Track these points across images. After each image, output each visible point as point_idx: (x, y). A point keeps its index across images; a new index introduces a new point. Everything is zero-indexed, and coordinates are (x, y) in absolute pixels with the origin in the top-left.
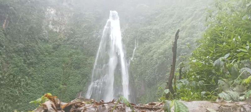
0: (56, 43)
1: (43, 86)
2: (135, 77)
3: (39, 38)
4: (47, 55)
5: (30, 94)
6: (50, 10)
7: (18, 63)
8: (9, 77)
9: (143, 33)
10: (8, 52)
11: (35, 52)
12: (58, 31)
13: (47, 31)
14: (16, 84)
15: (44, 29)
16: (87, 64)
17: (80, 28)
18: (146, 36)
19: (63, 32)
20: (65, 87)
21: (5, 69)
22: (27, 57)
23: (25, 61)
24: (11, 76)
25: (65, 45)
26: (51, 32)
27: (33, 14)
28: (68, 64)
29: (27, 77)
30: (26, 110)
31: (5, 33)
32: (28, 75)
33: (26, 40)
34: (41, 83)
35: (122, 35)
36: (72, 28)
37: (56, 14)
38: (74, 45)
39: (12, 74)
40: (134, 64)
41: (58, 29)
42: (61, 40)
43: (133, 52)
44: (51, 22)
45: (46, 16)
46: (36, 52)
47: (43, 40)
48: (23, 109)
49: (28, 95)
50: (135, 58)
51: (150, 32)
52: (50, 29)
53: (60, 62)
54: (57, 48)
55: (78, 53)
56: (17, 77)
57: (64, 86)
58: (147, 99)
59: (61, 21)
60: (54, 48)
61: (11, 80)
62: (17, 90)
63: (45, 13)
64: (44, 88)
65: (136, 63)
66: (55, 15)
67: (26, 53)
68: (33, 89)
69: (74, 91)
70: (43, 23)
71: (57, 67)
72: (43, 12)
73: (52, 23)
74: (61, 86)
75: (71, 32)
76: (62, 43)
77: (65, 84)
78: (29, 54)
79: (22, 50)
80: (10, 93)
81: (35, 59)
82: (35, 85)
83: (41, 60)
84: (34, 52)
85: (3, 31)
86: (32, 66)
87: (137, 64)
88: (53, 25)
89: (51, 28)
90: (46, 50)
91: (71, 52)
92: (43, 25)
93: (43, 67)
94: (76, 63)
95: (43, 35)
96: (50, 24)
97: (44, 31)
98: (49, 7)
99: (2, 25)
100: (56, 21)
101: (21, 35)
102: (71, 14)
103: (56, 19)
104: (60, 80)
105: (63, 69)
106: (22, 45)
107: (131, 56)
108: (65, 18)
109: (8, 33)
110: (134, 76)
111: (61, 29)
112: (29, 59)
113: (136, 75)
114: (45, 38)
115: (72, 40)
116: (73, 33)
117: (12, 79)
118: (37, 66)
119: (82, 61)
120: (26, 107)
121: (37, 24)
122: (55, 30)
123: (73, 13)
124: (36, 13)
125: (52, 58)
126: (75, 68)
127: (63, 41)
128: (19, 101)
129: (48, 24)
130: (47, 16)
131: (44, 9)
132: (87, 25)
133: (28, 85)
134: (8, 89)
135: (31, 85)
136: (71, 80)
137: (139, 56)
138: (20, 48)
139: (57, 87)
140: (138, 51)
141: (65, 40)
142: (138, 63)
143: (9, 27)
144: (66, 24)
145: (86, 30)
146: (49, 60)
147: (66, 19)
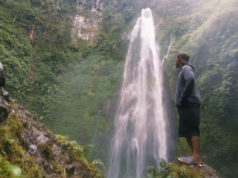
0: (86, 51)
1: (72, 93)
2: (169, 77)
3: (69, 48)
4: (76, 64)
5: (58, 102)
6: (79, 18)
7: (44, 70)
8: (35, 85)
9: (180, 24)
10: (37, 62)
11: (63, 61)
12: (87, 39)
13: (76, 39)
14: (42, 92)
15: (73, 38)
16: (116, 69)
17: (109, 33)
18: (184, 27)
19: (93, 40)
20: (94, 94)
21: (31, 77)
22: (56, 66)
23: (53, 70)
24: (37, 84)
25: (94, 52)
26: (80, 40)
27: (61, 24)
28: (97, 71)
29: (55, 86)
30: (53, 117)
31: (32, 43)
32: (57, 83)
33: (54, 50)
34: (70, 91)
35: (156, 32)
36: (101, 34)
37: (85, 21)
38: (103, 51)
39: (38, 82)
40: (168, 61)
41: (88, 37)
42: (91, 48)
43: (168, 48)
44: (79, 30)
45: (74, 25)
47: (73, 50)
48: (51, 116)
49: (56, 102)
50: (170, 55)
51: (189, 21)
52: (79, 38)
53: (89, 69)
54: (87, 56)
55: (107, 59)
56: (43, 85)
59: (91, 28)
60: (84, 56)
61: (37, 87)
62: (44, 97)
63: (74, 21)
64: (73, 95)
65: (171, 59)
66: (84, 23)
67: (55, 62)
68: (61, 97)
69: (102, 98)
70: (72, 32)
71: (86, 74)
72: (71, 21)
73: (81, 31)
74: (90, 93)
75: (100, 38)
76: (92, 51)
77: (94, 92)
78: (58, 62)
79: (50, 59)
80: (36, 100)
81: (63, 67)
82: (64, 93)
83: (70, 68)
85: (30, 41)
86: (61, 74)
88: (82, 33)
89: (80, 36)
90: (75, 59)
91: (99, 58)
92: (72, 34)
93: (72, 75)
94: (104, 69)
95: (72, 44)
96: (79, 32)
97: (74, 40)
98: (78, 16)
99: (29, 36)
100: (85, 29)
101: (49, 45)
102: (100, 20)
103: (84, 27)
104: (88, 87)
105: (92, 75)
106: (49, 54)
107: (166, 54)
108: (94, 25)
109: (36, 44)
110: (169, 75)
111: (91, 36)
112: (58, 68)
113: (171, 74)
114: (74, 47)
115: (101, 46)
116: (102, 38)
117: (38, 86)
118: (66, 74)
119: (111, 66)
120: (54, 114)
121: (65, 32)
122: (84, 38)
123: (102, 19)
124: (64, 23)
125: (82, 66)
126: (104, 75)
128: (46, 109)
129: (77, 33)
130: (75, 24)
131: (72, 18)
132: (116, 28)
134: (35, 96)
135: (60, 93)
136: (100, 87)
137: (174, 52)
138: (48, 57)
139: (86, 94)
140: (174, 47)
141: (95, 48)
142: (173, 60)
143: (37, 38)
144: (95, 31)
145: (115, 33)
146: (78, 68)
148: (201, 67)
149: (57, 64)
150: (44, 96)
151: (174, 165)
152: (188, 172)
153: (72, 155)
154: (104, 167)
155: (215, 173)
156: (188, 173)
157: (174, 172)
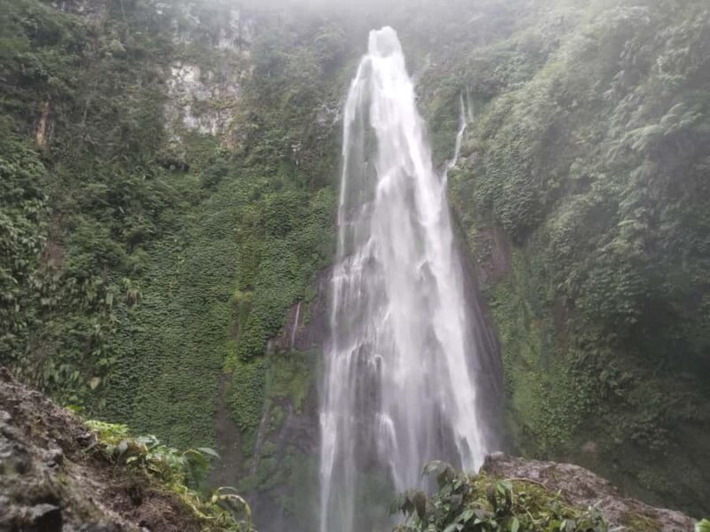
0: (213, 167)
1: (180, 300)
2: (466, 223)
3: (158, 162)
4: (186, 208)
5: (140, 329)
6: (182, 72)
7: (90, 238)
8: (65, 283)
9: (486, 67)
10: (63, 213)
11: (145, 203)
12: (214, 131)
13: (181, 135)
14: (90, 304)
15: (171, 131)
16: (309, 215)
17: (278, 108)
18: (496, 73)
19: (230, 132)
20: (249, 296)
21: (51, 263)
22: (123, 222)
23: (116, 233)
24: (72, 281)
25: (239, 170)
26: (192, 137)
27: (131, 93)
28: (251, 225)
29: (128, 281)
30: (131, 377)
31: (45, 156)
32: (132, 273)
33: (113, 172)
34: (176, 293)
35: (416, 96)
36: (253, 114)
37: (202, 80)
38: (265, 165)
39: (73, 275)
40: (458, 177)
41: (215, 125)
42: (227, 159)
43: (455, 140)
44: (187, 108)
45: (170, 92)
46: (149, 201)
47: (172, 167)
48: (122, 375)
49: (136, 332)
50: (464, 159)
51: (508, 57)
52: (189, 131)
53: (226, 222)
54: (217, 183)
55: (278, 187)
56: (90, 282)
57: (247, 294)
58: (518, 289)
59: (221, 98)
60: (208, 185)
61: (73, 291)
62: (95, 319)
63: (168, 82)
64: (185, 306)
65: (467, 171)
66: (198, 84)
67: (121, 208)
68: (148, 312)
69: (275, 304)
70: (166, 115)
71: (220, 238)
72: (161, 82)
73: (192, 110)
74: (238, 294)
75: (253, 125)
76: (231, 167)
77: (249, 288)
78: (129, 210)
79: (104, 202)
80: (73, 331)
81: (147, 223)
82: (158, 300)
83: (170, 224)
84: (142, 202)
85: (39, 151)
86: (141, 244)
87: (473, 177)
88: (195, 115)
89: (193, 125)
90: (182, 194)
91: (256, 186)
92: (165, 121)
93: (178, 245)
94: (273, 216)
95: (170, 151)
96: (188, 113)
97: (172, 139)
98: (179, 64)
99: (35, 137)
100: (204, 103)
101: (97, 159)
102: (248, 71)
103: (203, 96)
104: (230, 276)
105: (239, 240)
106: (101, 185)
107: (450, 158)
108: (231, 89)
109: (57, 158)
110: (464, 219)
111: (224, 123)
112: (130, 226)
113: (471, 214)
114: (176, 159)
115: (258, 148)
116: (257, 126)
117: (75, 288)
118: (158, 244)
119: (292, 207)
120: (132, 368)
121: (144, 117)
122: (204, 130)
123: (252, 68)
124: (137, 88)
125: (204, 214)
126: (273, 234)
127: (231, 158)
128: (105, 353)
129: (182, 116)
130: (173, 90)
131: (160, 71)
132: (296, 92)
133: (133, 303)
134: (67, 320)
135: (144, 302)
136: (265, 271)
137: (475, 150)
138: (98, 196)
139: (223, 298)
140: (472, 133)
141: (239, 156)
142: (474, 172)
143: (58, 140)
144: (236, 105)
145: (295, 107)
146: (194, 221)
147: (234, 91)
148: (554, 186)
149: (128, 214)
150: (96, 316)
151: (482, 478)
152: (520, 493)
153: (140, 481)
154: (247, 507)
155: (603, 485)
156: (523, 496)
157: (480, 499)
